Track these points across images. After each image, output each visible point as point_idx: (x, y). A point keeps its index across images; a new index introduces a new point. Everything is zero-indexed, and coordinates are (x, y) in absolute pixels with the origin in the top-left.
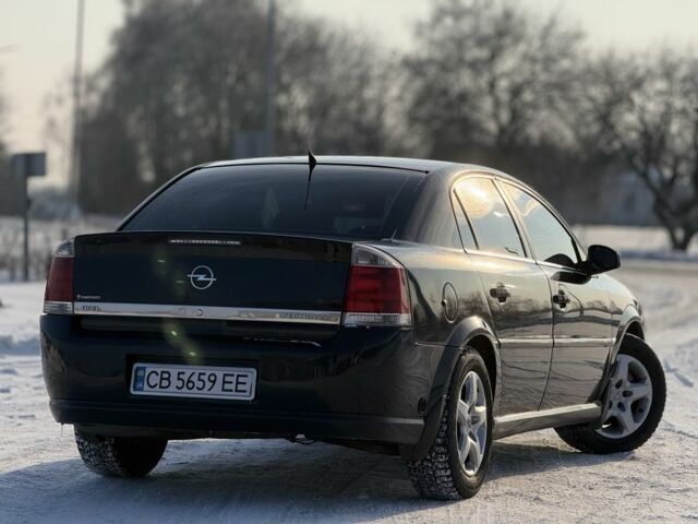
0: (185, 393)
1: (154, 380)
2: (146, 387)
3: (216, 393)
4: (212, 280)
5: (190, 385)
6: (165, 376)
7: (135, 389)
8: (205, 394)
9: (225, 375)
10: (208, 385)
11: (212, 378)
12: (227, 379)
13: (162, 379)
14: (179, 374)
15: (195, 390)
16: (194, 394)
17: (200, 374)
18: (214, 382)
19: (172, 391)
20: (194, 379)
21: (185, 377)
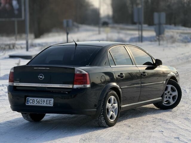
0: (38, 105)
1: (31, 101)
2: (29, 103)
3: (45, 104)
4: (43, 77)
5: (39, 103)
6: (33, 100)
7: (27, 104)
8: (42, 105)
9: (47, 100)
10: (43, 102)
11: (44, 101)
12: (47, 101)
13: (33, 101)
14: (37, 100)
15: (40, 104)
16: (40, 105)
17: (41, 100)
18: (44, 102)
19: (35, 104)
20: (40, 101)
21: (38, 101)
